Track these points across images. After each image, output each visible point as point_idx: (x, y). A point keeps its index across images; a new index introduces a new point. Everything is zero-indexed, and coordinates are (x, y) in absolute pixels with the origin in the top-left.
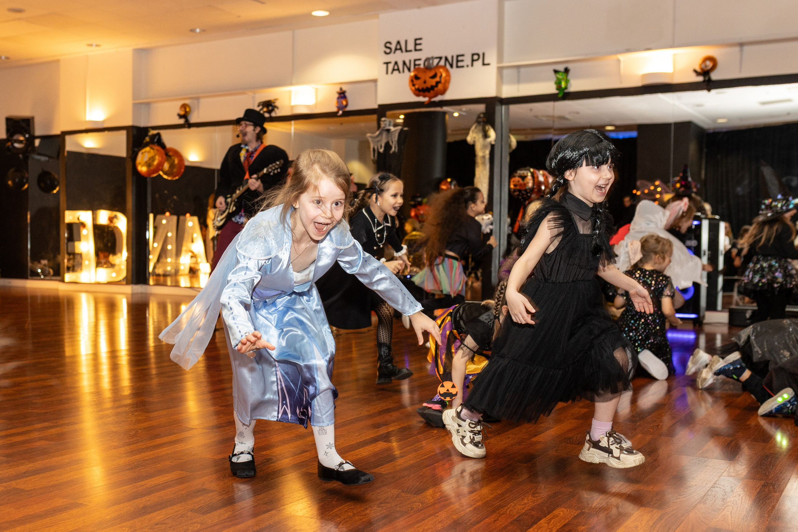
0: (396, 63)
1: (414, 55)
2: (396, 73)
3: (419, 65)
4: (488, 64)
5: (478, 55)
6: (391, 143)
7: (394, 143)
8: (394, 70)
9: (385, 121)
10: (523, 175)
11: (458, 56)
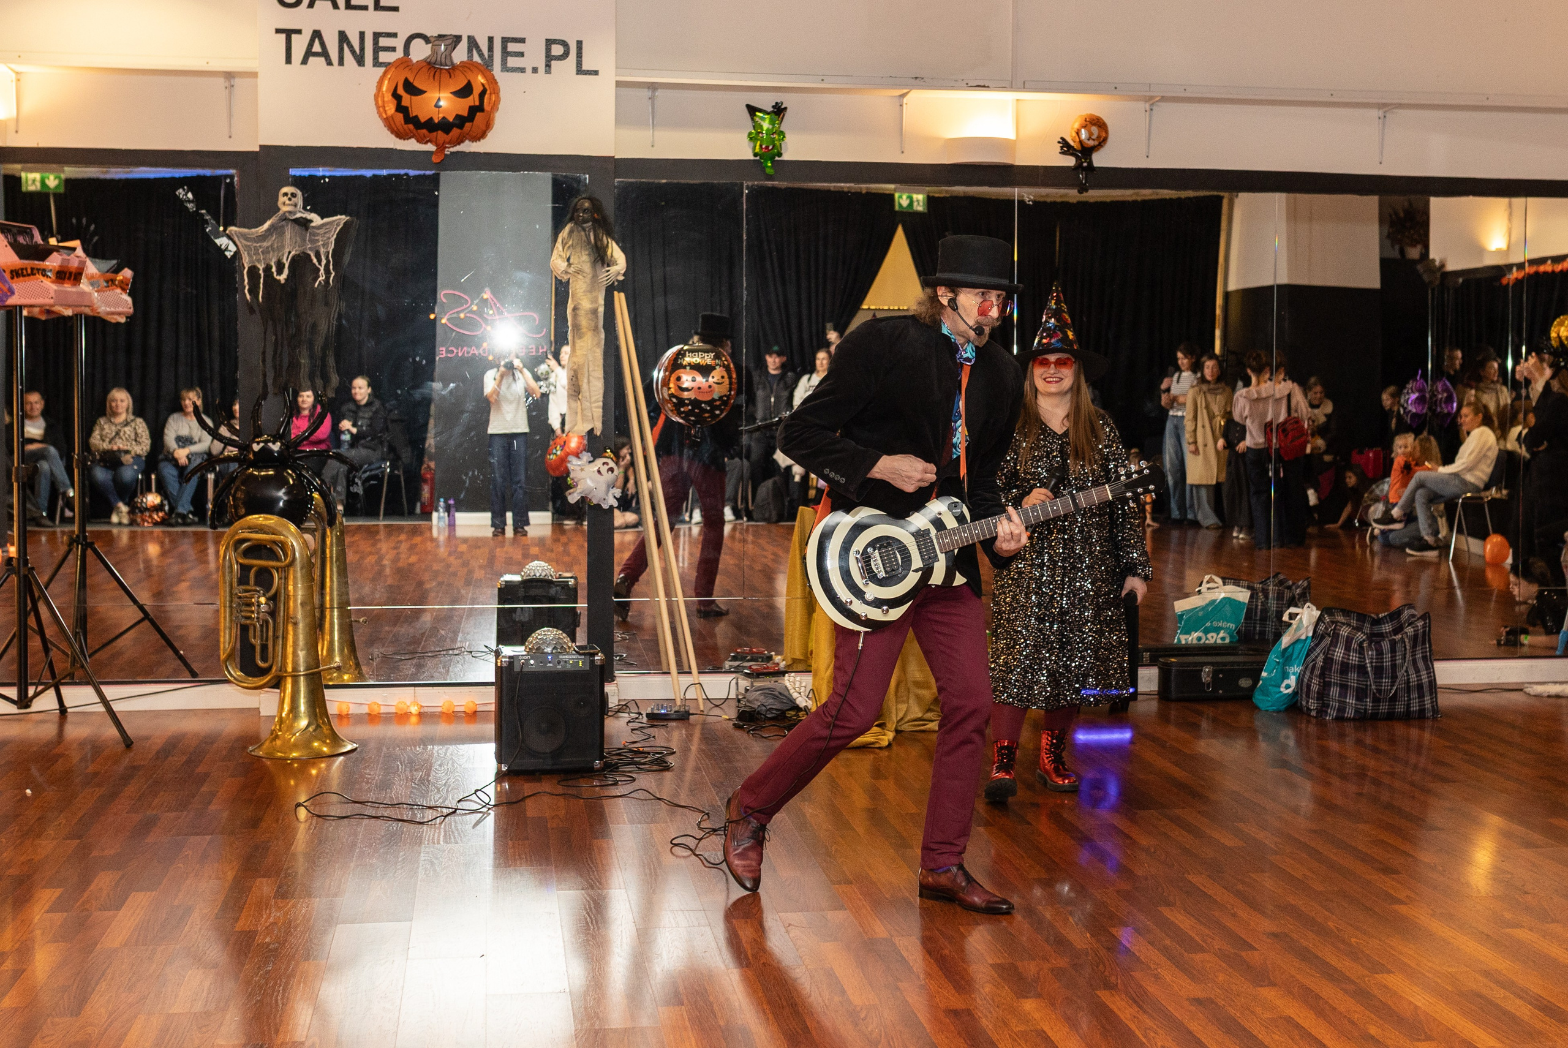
0: (317, 34)
1: (372, 22)
2: (316, 62)
3: (393, 49)
4: (596, 73)
5: (564, 43)
6: (315, 261)
7: (324, 262)
8: (309, 53)
9: (294, 195)
10: (703, 362)
11: (505, 41)
